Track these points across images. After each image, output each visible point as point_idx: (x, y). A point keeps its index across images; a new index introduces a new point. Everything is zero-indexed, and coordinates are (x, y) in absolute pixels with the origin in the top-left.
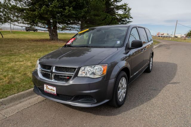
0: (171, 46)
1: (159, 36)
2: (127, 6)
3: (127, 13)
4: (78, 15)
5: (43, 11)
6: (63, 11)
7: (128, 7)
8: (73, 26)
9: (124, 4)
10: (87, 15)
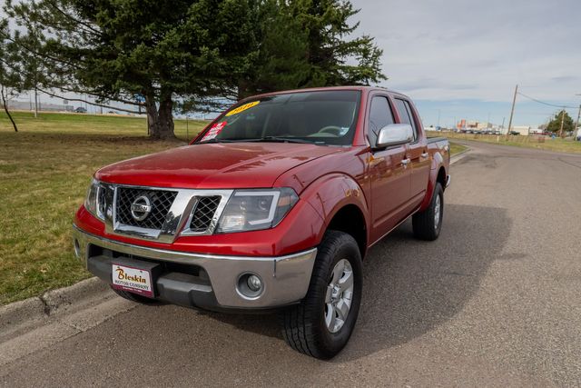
0: (498, 160)
1: (465, 132)
2: (370, 43)
3: (371, 65)
4: (233, 70)
5: (137, 58)
6: (191, 57)
7: (373, 46)
8: (216, 99)
9: (361, 38)
10: (257, 69)
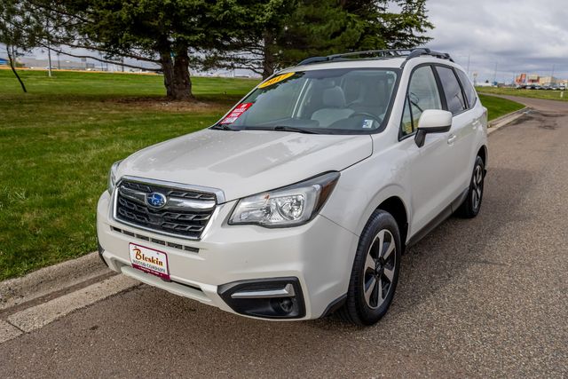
0: (559, 120)
1: (524, 87)
3: (415, 11)
4: (253, 19)
5: (145, 8)
6: (206, 6)
8: (241, 54)
10: (282, 17)
